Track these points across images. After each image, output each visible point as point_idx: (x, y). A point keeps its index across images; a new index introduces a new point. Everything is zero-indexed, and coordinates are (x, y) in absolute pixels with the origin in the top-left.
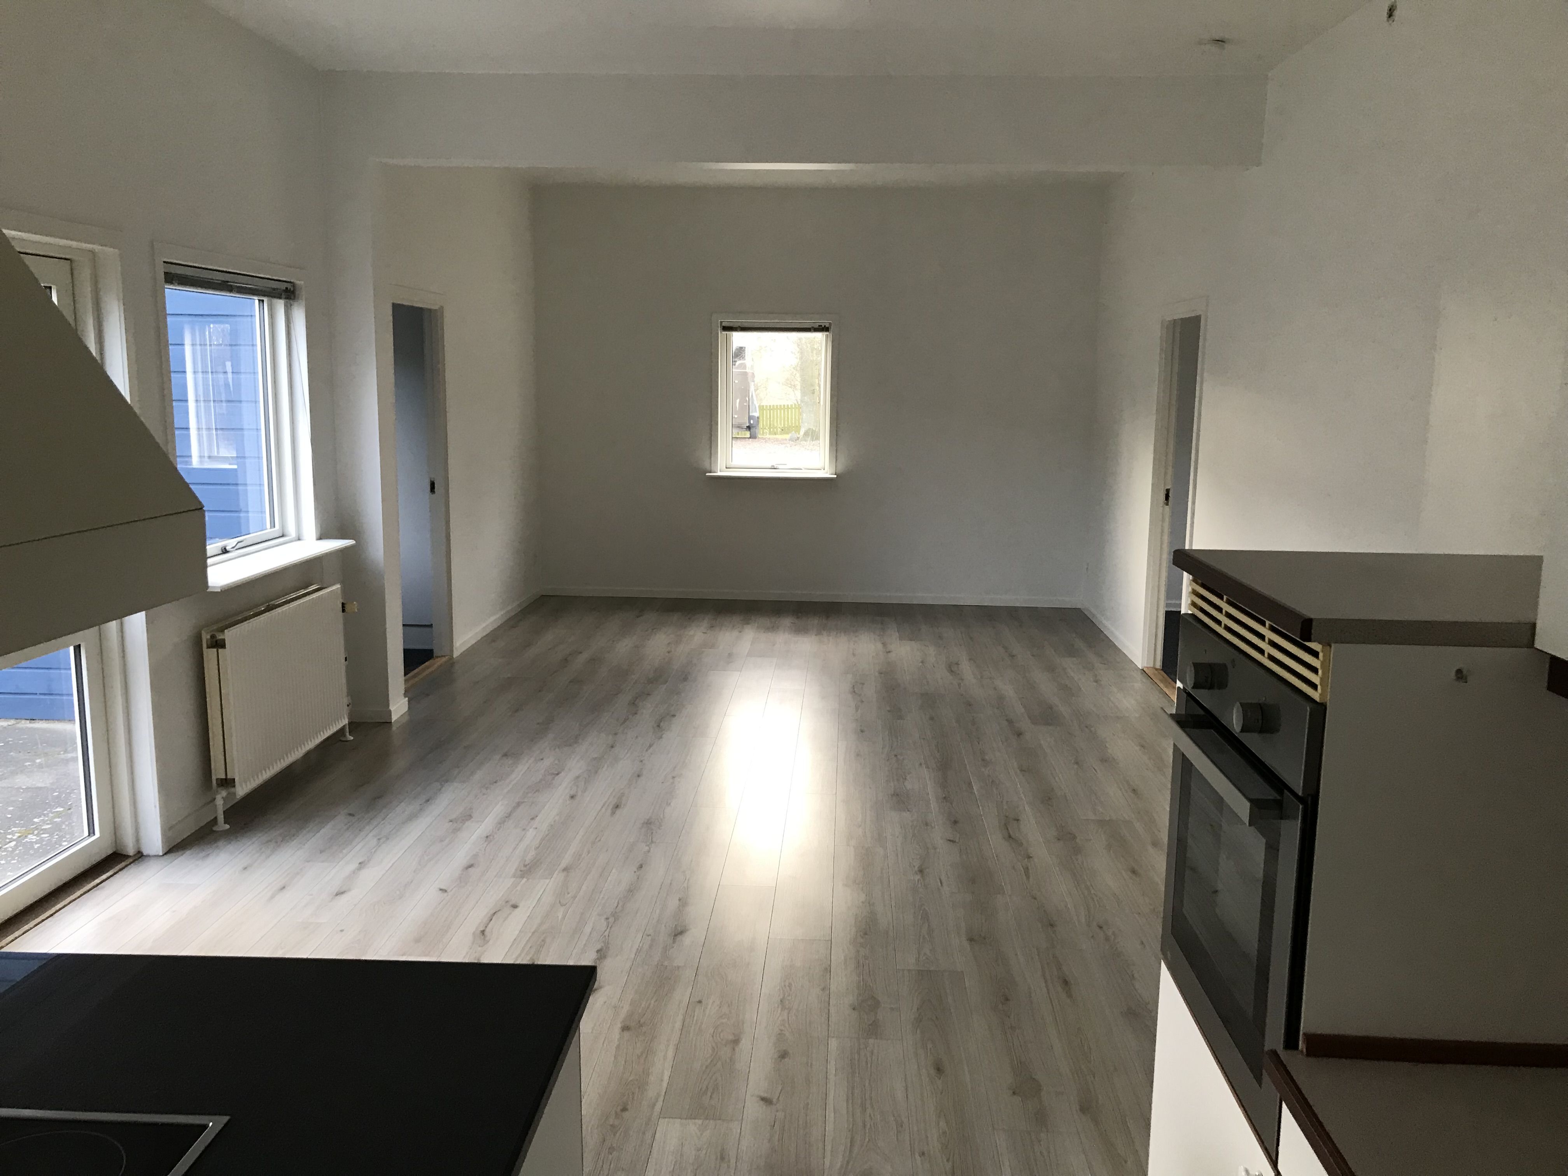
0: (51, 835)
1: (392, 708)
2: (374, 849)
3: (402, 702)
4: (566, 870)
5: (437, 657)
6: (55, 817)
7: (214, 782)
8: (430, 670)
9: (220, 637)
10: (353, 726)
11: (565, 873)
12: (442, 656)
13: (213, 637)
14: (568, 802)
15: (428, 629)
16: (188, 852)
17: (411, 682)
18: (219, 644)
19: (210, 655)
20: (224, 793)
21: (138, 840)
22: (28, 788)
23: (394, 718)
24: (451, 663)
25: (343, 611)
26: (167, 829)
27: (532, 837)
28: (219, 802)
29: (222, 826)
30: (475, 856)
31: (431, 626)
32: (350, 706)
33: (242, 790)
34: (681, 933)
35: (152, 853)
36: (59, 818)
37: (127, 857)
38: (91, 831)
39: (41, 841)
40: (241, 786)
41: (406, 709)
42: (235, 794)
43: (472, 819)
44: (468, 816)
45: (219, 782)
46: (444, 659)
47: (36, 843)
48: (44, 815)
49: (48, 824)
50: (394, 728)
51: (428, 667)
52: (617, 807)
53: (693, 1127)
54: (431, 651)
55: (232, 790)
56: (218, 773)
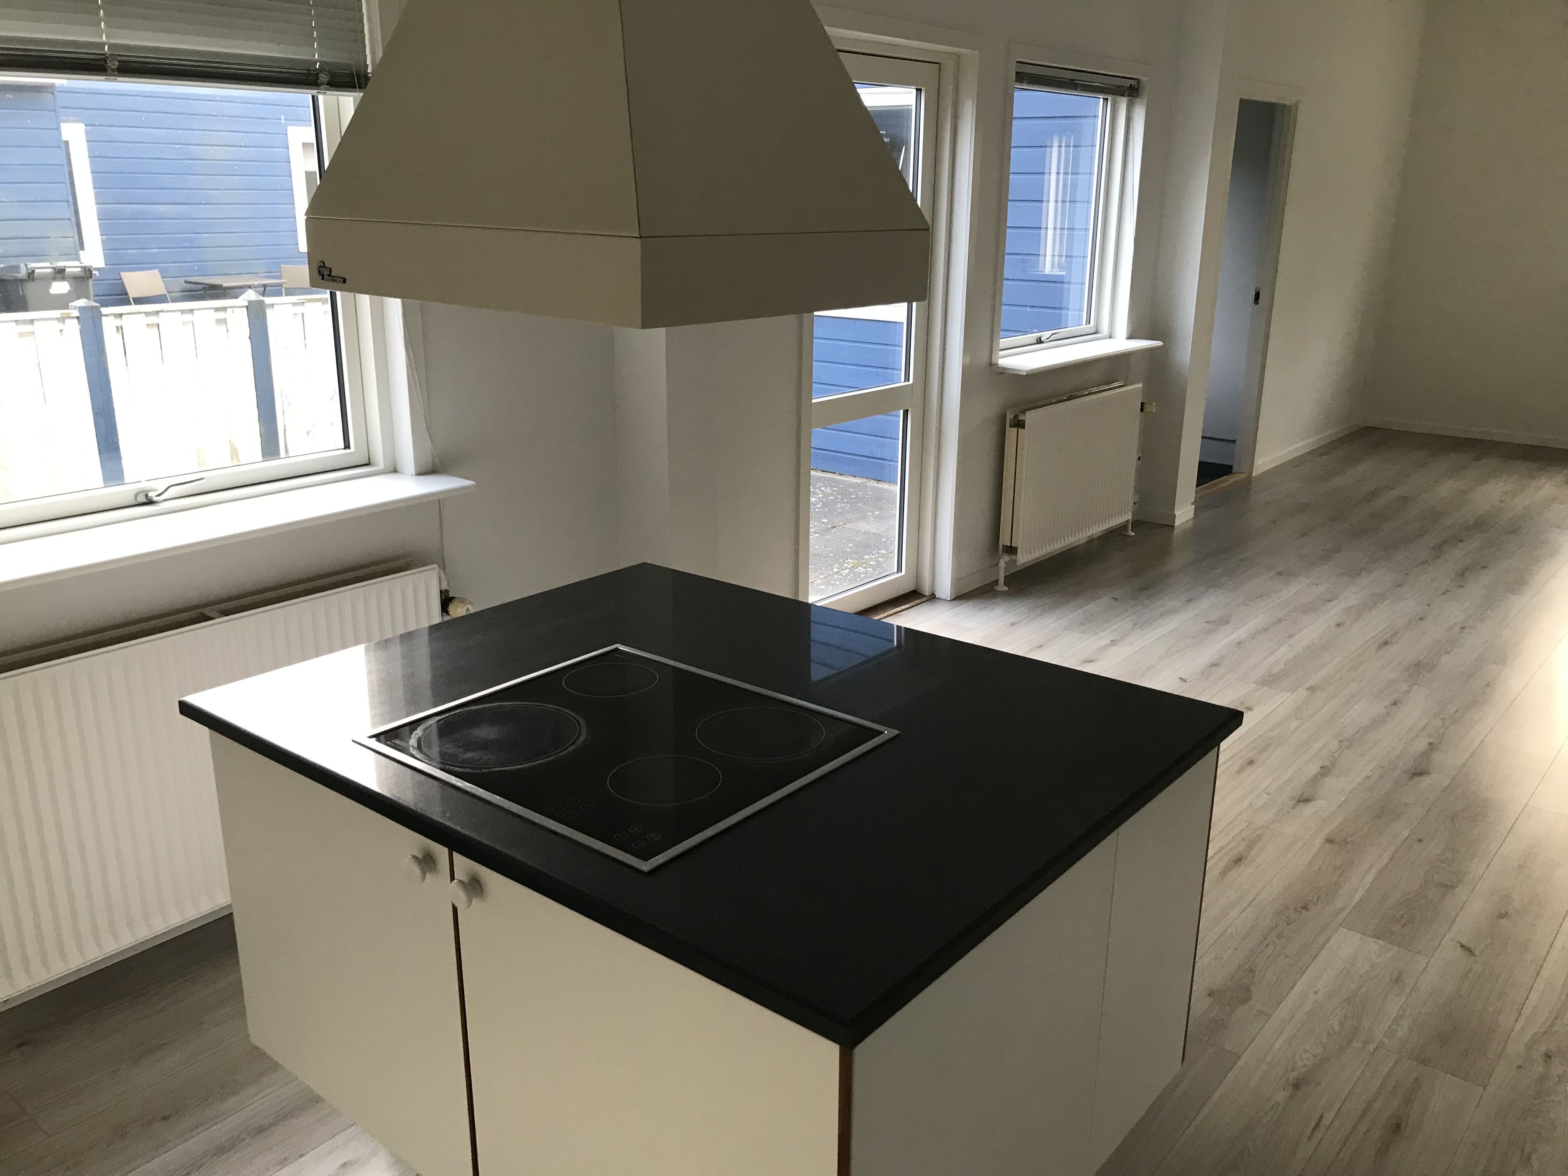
0: (874, 570)
1: (1177, 513)
2: (1127, 633)
3: (1190, 508)
4: (1312, 689)
5: (1236, 473)
6: (879, 557)
7: (1001, 548)
8: (1223, 485)
9: (1021, 418)
10: (1137, 523)
11: (1309, 692)
12: (1241, 473)
13: (1016, 417)
14: (1332, 629)
15: (1231, 445)
16: (971, 602)
17: (1201, 493)
18: (1019, 424)
19: (1011, 433)
20: (1007, 558)
21: (933, 584)
22: (865, 532)
23: (1177, 523)
24: (1249, 480)
25: (1142, 410)
26: (957, 580)
27: (1284, 653)
28: (1002, 564)
29: (1002, 587)
30: (1222, 657)
31: (1234, 441)
32: (1138, 504)
33: (1024, 558)
34: (1421, 774)
35: (943, 597)
36: (882, 558)
37: (922, 596)
38: (900, 569)
39: (866, 573)
40: (1022, 555)
41: (1191, 515)
42: (1015, 561)
43: (1229, 625)
44: (1224, 621)
45: (1005, 549)
46: (1243, 476)
47: (863, 573)
48: (872, 554)
49: (873, 561)
50: (1175, 532)
51: (1223, 482)
52: (1386, 643)
53: (1373, 946)
54: (1231, 467)
55: (1014, 557)
56: (1004, 540)
